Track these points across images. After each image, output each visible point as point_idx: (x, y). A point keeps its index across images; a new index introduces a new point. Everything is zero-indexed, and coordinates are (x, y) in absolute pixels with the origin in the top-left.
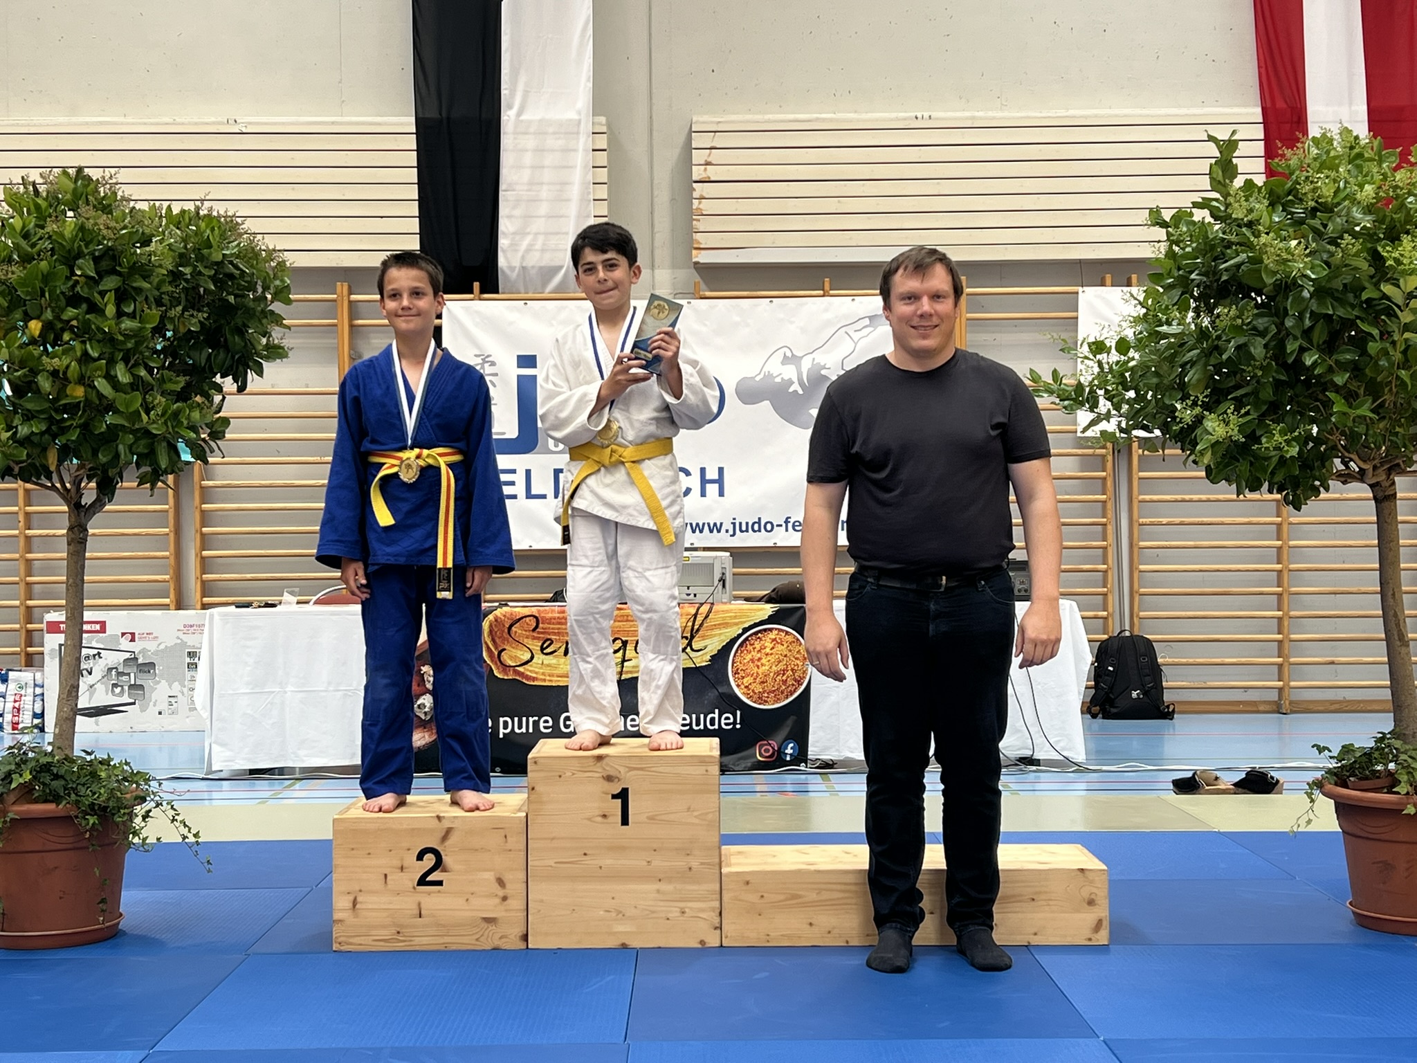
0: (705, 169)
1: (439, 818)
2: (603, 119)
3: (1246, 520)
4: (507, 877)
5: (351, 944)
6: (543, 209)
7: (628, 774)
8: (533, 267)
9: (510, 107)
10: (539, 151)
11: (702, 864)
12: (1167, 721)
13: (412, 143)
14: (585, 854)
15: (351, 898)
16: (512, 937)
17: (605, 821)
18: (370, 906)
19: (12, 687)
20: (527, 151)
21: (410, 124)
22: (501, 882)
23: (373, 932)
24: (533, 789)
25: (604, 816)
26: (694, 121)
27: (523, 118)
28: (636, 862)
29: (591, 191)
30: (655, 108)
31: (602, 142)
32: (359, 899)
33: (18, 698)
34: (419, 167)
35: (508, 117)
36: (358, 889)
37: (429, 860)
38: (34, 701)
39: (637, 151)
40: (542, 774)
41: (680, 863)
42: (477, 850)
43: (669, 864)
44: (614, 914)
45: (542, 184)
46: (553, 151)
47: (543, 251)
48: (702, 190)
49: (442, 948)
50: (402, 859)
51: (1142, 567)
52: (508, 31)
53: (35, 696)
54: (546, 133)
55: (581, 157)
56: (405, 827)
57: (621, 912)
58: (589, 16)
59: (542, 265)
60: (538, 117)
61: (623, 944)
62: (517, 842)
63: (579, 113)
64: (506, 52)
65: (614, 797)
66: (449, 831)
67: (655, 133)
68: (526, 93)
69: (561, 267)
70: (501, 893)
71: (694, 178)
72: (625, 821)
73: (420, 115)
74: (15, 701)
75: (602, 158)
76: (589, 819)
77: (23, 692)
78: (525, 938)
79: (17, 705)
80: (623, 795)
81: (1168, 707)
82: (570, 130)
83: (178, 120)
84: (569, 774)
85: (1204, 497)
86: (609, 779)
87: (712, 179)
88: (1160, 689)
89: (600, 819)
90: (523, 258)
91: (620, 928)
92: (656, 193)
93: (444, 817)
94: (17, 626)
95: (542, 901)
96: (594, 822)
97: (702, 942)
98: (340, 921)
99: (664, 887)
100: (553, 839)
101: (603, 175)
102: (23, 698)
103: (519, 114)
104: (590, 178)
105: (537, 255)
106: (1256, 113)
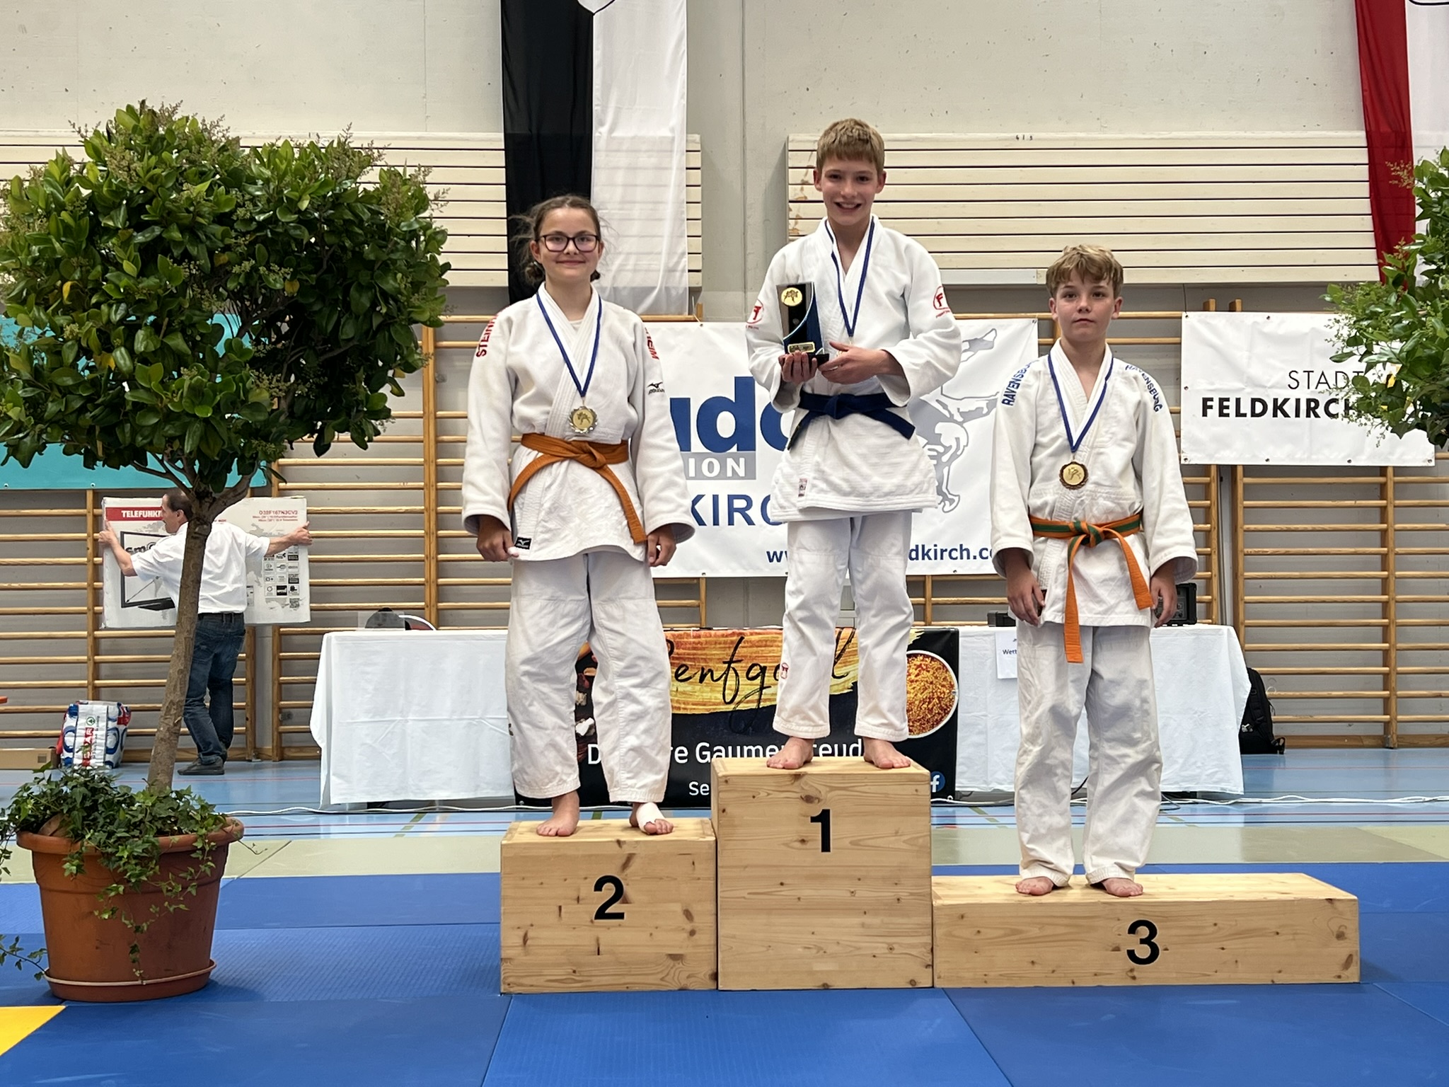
0: (802, 189)
1: (619, 842)
2: (697, 137)
3: (1352, 550)
4: (695, 909)
5: (522, 985)
6: (635, 228)
7: (829, 795)
8: (625, 288)
9: (602, 124)
10: (632, 169)
11: (912, 894)
12: (1278, 755)
13: (500, 159)
14: (782, 884)
15: (522, 933)
16: (701, 975)
17: (804, 846)
18: (543, 943)
19: (82, 721)
20: (618, 168)
21: (498, 139)
22: (688, 915)
23: (546, 972)
24: (724, 811)
25: (803, 841)
26: (790, 139)
27: (615, 134)
28: (838, 892)
29: (685, 210)
30: (747, 126)
31: (696, 160)
32: (530, 934)
33: (89, 732)
34: (508, 184)
35: (600, 134)
36: (529, 923)
37: (609, 890)
38: (107, 736)
39: (730, 171)
40: (736, 795)
41: (888, 894)
42: (661, 879)
43: (876, 894)
44: (814, 951)
45: (634, 202)
46: (645, 169)
47: (635, 271)
48: (799, 210)
49: (623, 988)
50: (579, 890)
51: (1247, 598)
52: (600, 46)
53: (107, 730)
54: (639, 151)
55: (675, 176)
56: (581, 853)
57: (821, 949)
58: (683, 32)
59: (635, 285)
60: (631, 134)
61: (825, 985)
62: (705, 870)
63: (672, 130)
64: (598, 66)
65: (814, 820)
66: (629, 858)
67: (748, 153)
68: (618, 110)
69: (653, 288)
70: (689, 927)
71: (791, 198)
72: (826, 847)
73: (509, 131)
74: (86, 736)
75: (696, 177)
76: (786, 845)
77: (94, 726)
78: (715, 976)
79: (88, 739)
80: (823, 818)
81: (1278, 740)
82: (664, 148)
83: (258, 134)
84: (763, 794)
85: (1309, 527)
86: (808, 799)
87: (809, 199)
88: (1269, 723)
89: (798, 845)
90: (614, 278)
91: (819, 967)
92: (748, 213)
93: (625, 842)
94: (86, 658)
95: (734, 937)
96: (792, 848)
97: (912, 982)
98: (509, 959)
99: (867, 920)
100: (746, 867)
101: (696, 194)
102: (94, 732)
103: (611, 130)
104: (684, 197)
105: (630, 275)
106: (1360, 137)
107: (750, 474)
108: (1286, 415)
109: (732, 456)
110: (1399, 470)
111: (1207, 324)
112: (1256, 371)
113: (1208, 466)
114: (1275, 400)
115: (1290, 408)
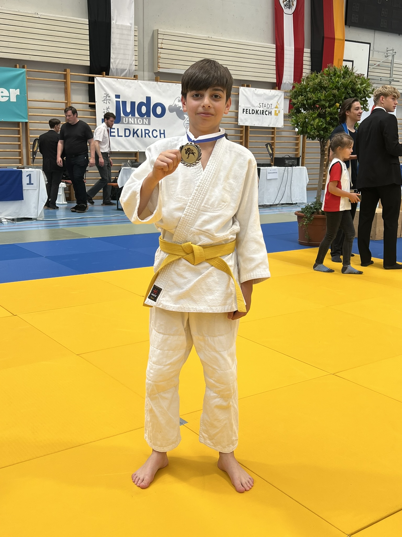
0: (161, 45)
2: (137, 27)
6: (122, 52)
8: (119, 69)
9: (113, 20)
10: (121, 34)
13: (87, 27)
20: (118, 34)
21: (87, 21)
30: (144, 25)
31: (137, 34)
34: (90, 35)
35: (113, 22)
45: (122, 44)
46: (125, 34)
47: (122, 64)
48: (161, 51)
54: (123, 29)
55: (131, 38)
59: (121, 68)
60: (120, 24)
63: (131, 24)
67: (144, 32)
68: (118, 17)
69: (126, 69)
71: (159, 47)
73: (90, 19)
75: (137, 38)
82: (129, 29)
87: (163, 48)
90: (117, 66)
92: (145, 49)
103: (116, 22)
104: (134, 44)
105: (120, 65)
106: (274, 46)
107: (149, 124)
108: (258, 114)
109: (145, 118)
110: (277, 128)
111: (244, 90)
112: (253, 103)
113: (243, 126)
114: (256, 110)
115: (259, 112)
